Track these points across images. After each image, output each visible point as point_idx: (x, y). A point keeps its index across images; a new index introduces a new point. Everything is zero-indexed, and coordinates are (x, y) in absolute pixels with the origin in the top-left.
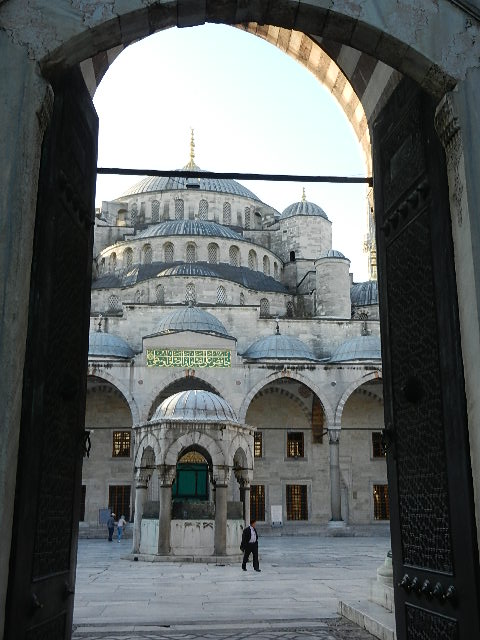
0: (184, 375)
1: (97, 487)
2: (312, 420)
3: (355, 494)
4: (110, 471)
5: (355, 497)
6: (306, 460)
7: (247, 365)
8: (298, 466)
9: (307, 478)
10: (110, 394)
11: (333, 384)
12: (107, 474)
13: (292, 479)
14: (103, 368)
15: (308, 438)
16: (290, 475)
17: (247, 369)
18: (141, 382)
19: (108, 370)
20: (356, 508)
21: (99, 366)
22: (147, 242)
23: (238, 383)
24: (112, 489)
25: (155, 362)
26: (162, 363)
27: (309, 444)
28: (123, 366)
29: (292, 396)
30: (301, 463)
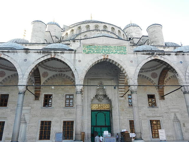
0: (102, 57)
1: (57, 122)
2: (159, 88)
3: (184, 124)
4: (63, 114)
5: (184, 126)
6: (158, 108)
7: (135, 53)
8: (154, 111)
9: (160, 116)
10: (64, 77)
11: (181, 62)
12: (62, 115)
13: (153, 117)
14: (59, 54)
15: (157, 97)
16: (151, 115)
17: (135, 55)
18: (80, 61)
19: (62, 55)
20: (186, 132)
21: (57, 53)
22: (79, 26)
23: (132, 62)
24: (65, 122)
25: (87, 51)
26: (91, 52)
27: (158, 100)
28: (70, 53)
29: (148, 78)
30: (156, 109)
